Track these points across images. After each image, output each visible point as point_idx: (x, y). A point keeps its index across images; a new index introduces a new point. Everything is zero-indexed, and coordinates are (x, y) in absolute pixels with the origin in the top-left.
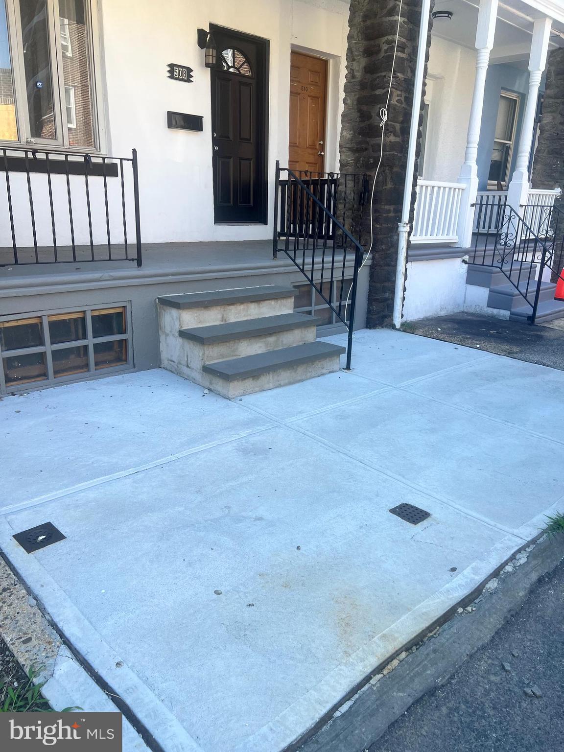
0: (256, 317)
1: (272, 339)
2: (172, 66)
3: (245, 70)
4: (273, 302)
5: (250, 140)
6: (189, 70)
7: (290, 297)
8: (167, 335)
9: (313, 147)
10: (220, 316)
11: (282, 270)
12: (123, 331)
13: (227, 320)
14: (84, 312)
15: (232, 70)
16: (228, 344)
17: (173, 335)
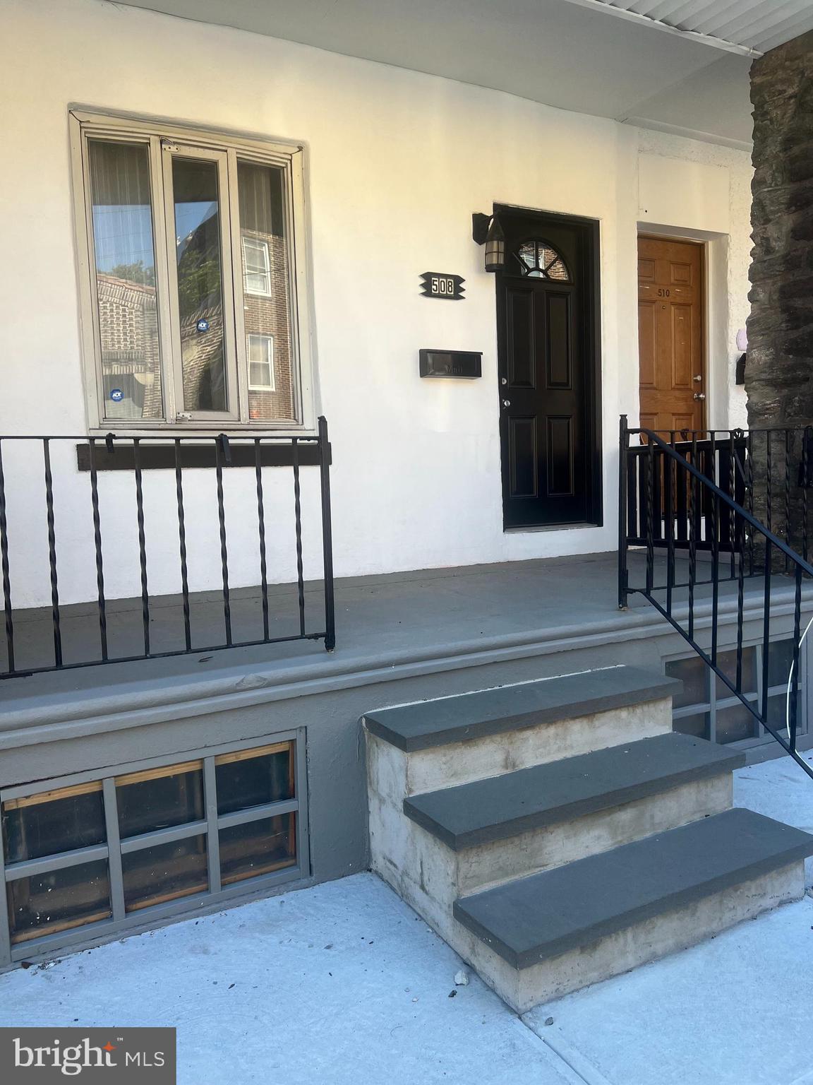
0: (586, 750)
1: (626, 816)
2: (428, 277)
3: (559, 273)
4: (624, 714)
5: (568, 385)
6: (458, 280)
7: (664, 698)
8: (382, 801)
9: (683, 386)
10: (499, 757)
11: (640, 632)
12: (287, 793)
13: (518, 763)
14: (202, 760)
15: (533, 274)
16: (516, 841)
17: (394, 805)
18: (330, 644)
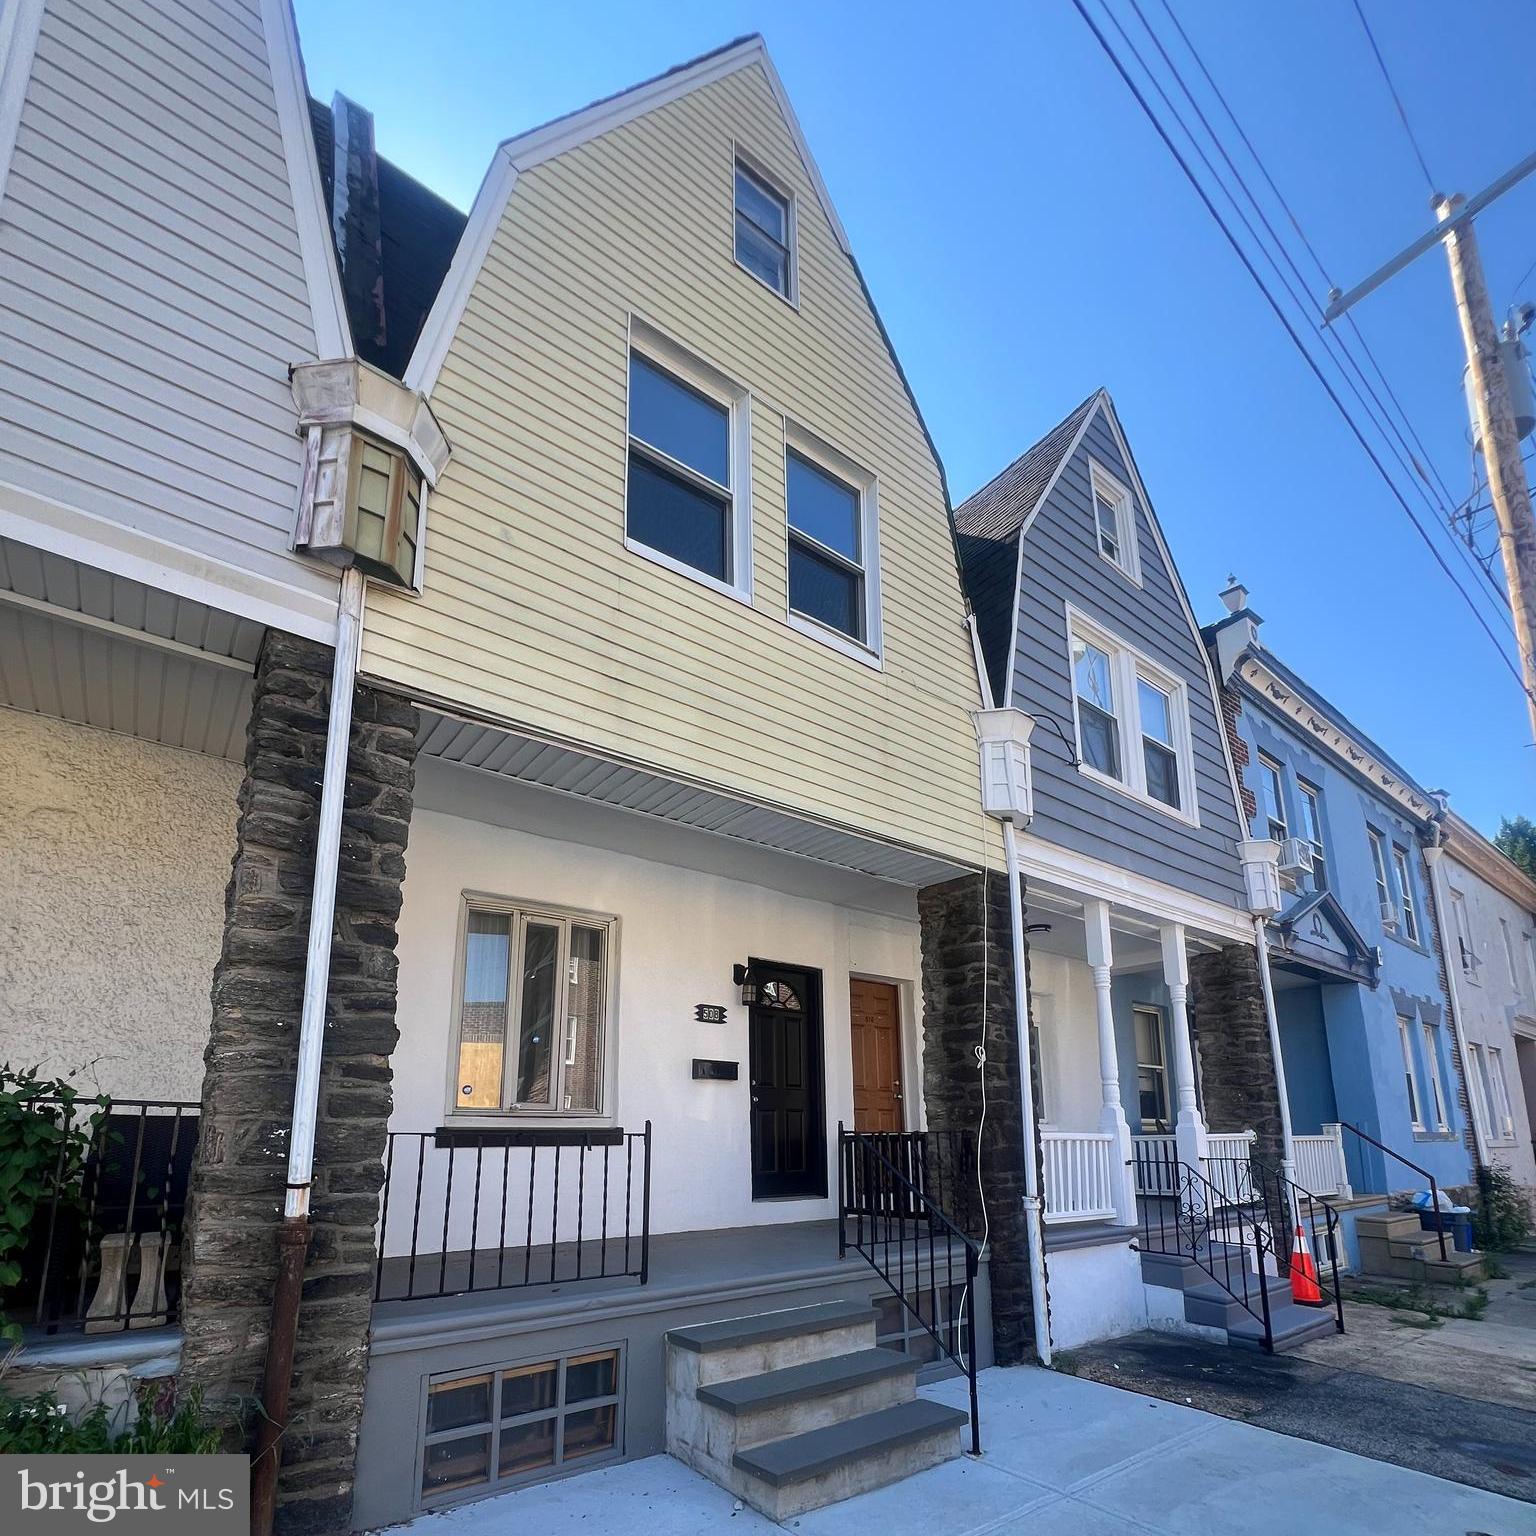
0: (818, 1359)
1: (844, 1400)
2: (701, 1008)
3: (793, 1004)
4: (843, 1332)
5: (800, 1086)
6: (722, 1010)
7: (869, 1322)
8: (678, 1395)
9: (886, 1089)
10: (760, 1361)
11: (854, 1276)
12: (611, 1390)
13: (772, 1365)
14: (557, 1361)
15: (776, 1005)
16: (773, 1413)
17: (688, 1395)
18: (644, 1281)
